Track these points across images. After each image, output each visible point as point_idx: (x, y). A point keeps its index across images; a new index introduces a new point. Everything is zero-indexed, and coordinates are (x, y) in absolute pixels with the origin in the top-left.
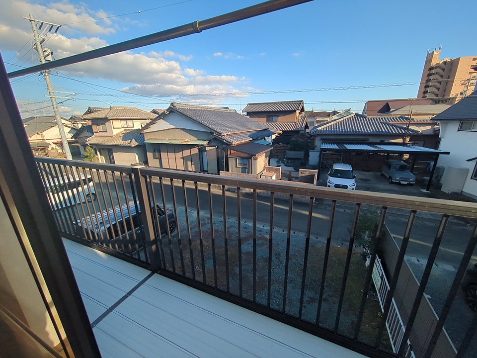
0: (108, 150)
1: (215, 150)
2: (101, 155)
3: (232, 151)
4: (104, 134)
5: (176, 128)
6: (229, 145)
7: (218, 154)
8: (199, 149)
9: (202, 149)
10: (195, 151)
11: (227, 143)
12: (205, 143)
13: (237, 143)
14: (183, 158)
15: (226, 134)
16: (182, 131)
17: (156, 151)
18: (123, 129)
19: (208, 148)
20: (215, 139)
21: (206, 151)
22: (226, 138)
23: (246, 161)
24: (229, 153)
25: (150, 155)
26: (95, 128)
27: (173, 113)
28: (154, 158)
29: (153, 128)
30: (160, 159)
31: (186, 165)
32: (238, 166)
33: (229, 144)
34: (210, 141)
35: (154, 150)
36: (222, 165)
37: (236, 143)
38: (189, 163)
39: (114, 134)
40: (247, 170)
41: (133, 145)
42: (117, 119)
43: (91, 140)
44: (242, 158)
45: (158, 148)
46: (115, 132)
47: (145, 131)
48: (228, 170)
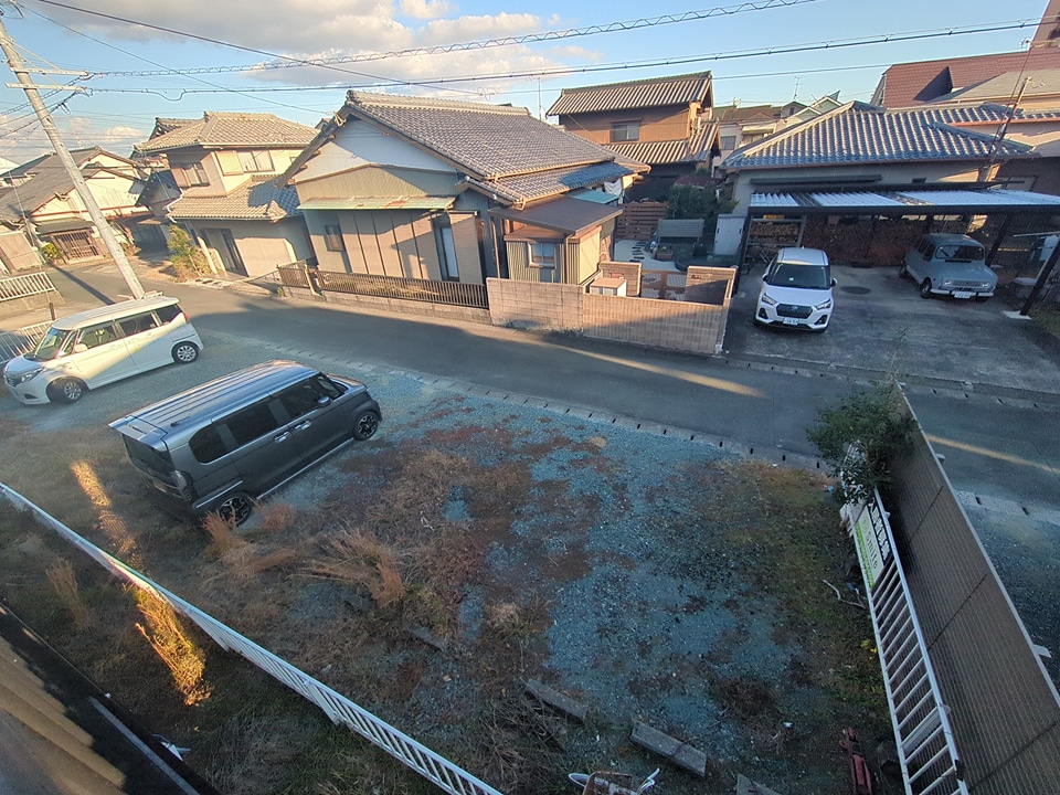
0: (222, 232)
1: (472, 223)
2: (208, 245)
3: (516, 225)
4: (203, 191)
5: (371, 166)
6: (507, 207)
7: (479, 232)
8: (432, 220)
9: (440, 222)
10: (424, 226)
11: (501, 201)
12: (446, 204)
13: (526, 200)
14: (397, 246)
15: (498, 175)
16: (386, 174)
17: (331, 230)
18: (248, 176)
19: (454, 219)
20: (471, 192)
21: (449, 225)
22: (499, 187)
23: (550, 250)
24: (508, 231)
25: (318, 242)
26: (180, 176)
27: (356, 124)
28: (329, 250)
29: (315, 168)
30: (344, 251)
31: (406, 266)
32: (531, 263)
33: (505, 206)
34: (458, 198)
35: (326, 227)
36: (493, 261)
37: (523, 199)
38: (413, 259)
39: (228, 189)
40: (553, 272)
41: (275, 218)
42: (227, 149)
43: (179, 208)
44: (541, 241)
45: (335, 223)
46: (230, 184)
47: (297, 178)
48: (506, 275)
